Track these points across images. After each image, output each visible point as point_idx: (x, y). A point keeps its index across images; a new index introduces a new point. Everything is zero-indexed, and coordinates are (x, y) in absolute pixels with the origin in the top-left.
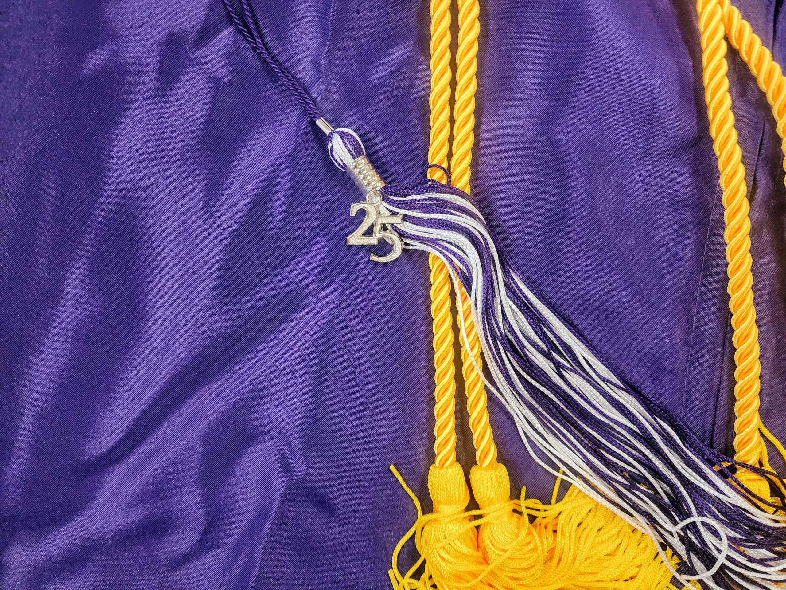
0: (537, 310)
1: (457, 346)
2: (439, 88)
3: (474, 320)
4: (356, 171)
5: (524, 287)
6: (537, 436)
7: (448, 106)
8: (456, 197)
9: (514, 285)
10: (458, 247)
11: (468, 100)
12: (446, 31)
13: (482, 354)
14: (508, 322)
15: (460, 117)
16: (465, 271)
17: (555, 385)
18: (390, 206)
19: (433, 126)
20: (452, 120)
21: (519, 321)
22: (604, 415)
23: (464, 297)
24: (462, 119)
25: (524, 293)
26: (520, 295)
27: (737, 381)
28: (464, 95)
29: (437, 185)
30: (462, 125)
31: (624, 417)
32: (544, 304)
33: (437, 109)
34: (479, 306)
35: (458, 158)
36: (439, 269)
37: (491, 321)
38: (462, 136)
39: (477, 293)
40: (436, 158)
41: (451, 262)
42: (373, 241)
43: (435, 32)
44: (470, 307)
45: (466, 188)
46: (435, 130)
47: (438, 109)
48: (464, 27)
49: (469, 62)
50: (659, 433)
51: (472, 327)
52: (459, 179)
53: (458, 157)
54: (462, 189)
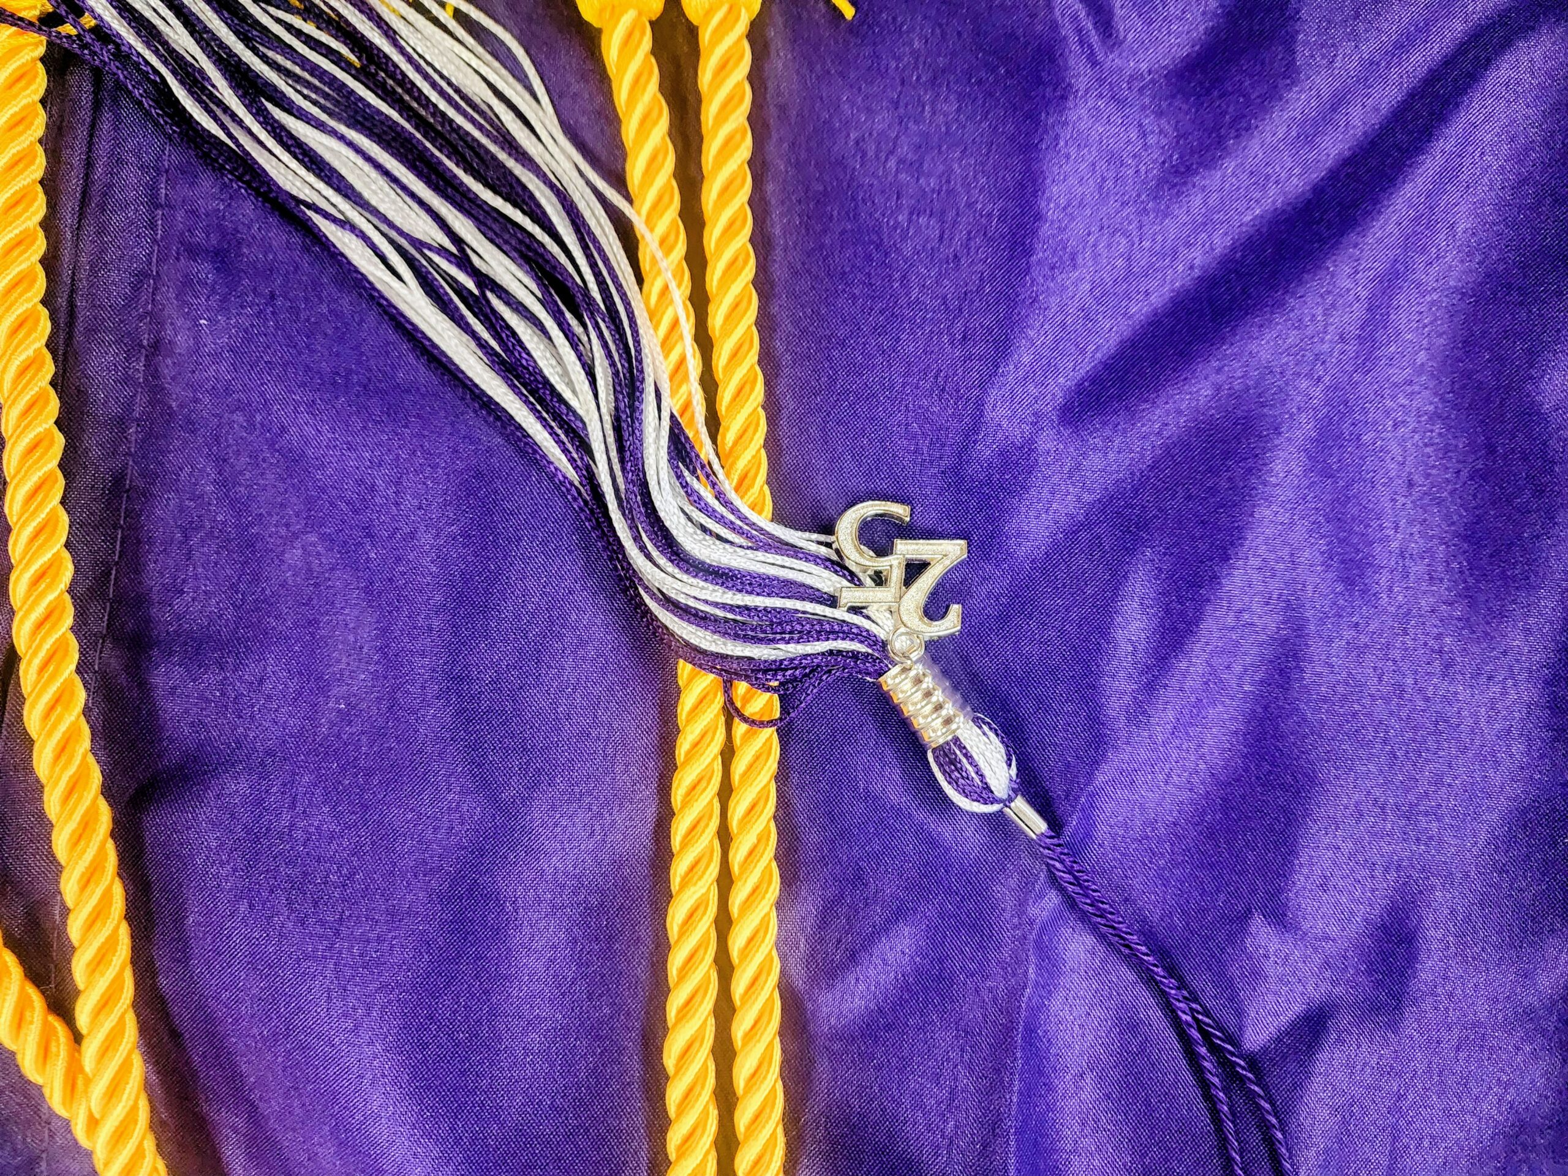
0: (512, 387)
1: (700, 300)
2: (757, 911)
3: (661, 358)
4: (949, 709)
5: (545, 444)
6: (508, 92)
7: (735, 869)
8: (713, 648)
9: (569, 446)
10: (704, 529)
11: (687, 883)
12: (744, 1045)
13: (640, 280)
14: (580, 357)
15: (707, 842)
16: (686, 473)
17: (468, 213)
18: (868, 627)
19: (768, 822)
20: (725, 836)
21: (554, 362)
22: (350, 144)
23: (687, 415)
24: (702, 838)
25: (544, 426)
26: (553, 424)
27: (39, 229)
28: (698, 895)
29: (757, 679)
30: (702, 824)
31: (303, 139)
32: (497, 404)
33: (762, 860)
34: (649, 389)
35: (709, 745)
36: (747, 482)
37: (620, 356)
38: (702, 797)
39: (657, 421)
40: (760, 745)
41: (720, 496)
42: (906, 549)
43: (771, 1043)
44: (673, 393)
45: (689, 675)
46: (765, 811)
47: (758, 861)
48: (703, 1056)
49: (687, 973)
50: (220, 103)
51: (666, 345)
52: (705, 697)
53: (710, 749)
54: (699, 673)
